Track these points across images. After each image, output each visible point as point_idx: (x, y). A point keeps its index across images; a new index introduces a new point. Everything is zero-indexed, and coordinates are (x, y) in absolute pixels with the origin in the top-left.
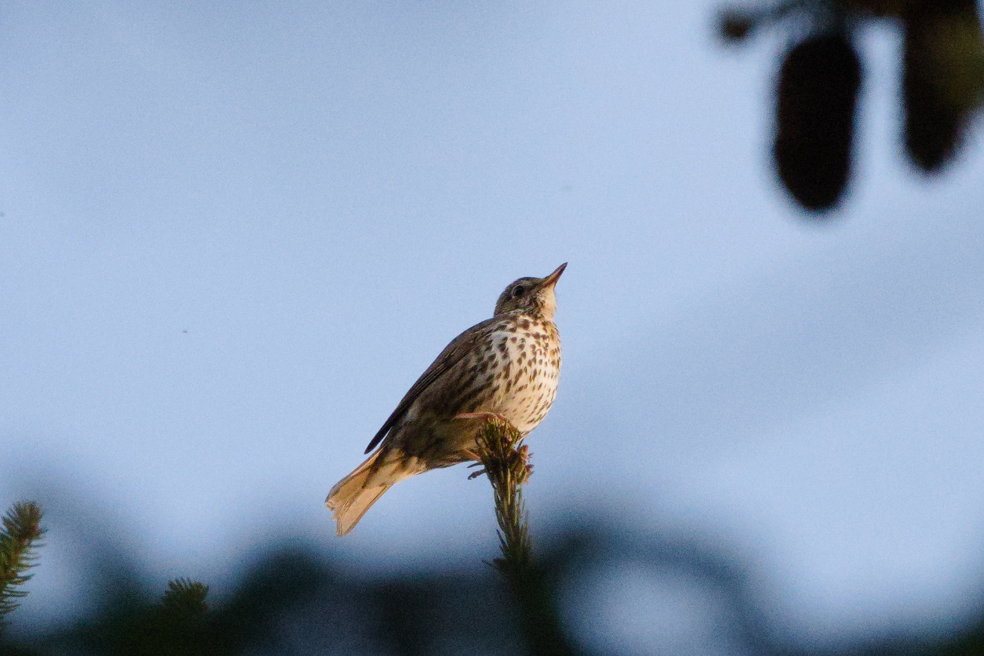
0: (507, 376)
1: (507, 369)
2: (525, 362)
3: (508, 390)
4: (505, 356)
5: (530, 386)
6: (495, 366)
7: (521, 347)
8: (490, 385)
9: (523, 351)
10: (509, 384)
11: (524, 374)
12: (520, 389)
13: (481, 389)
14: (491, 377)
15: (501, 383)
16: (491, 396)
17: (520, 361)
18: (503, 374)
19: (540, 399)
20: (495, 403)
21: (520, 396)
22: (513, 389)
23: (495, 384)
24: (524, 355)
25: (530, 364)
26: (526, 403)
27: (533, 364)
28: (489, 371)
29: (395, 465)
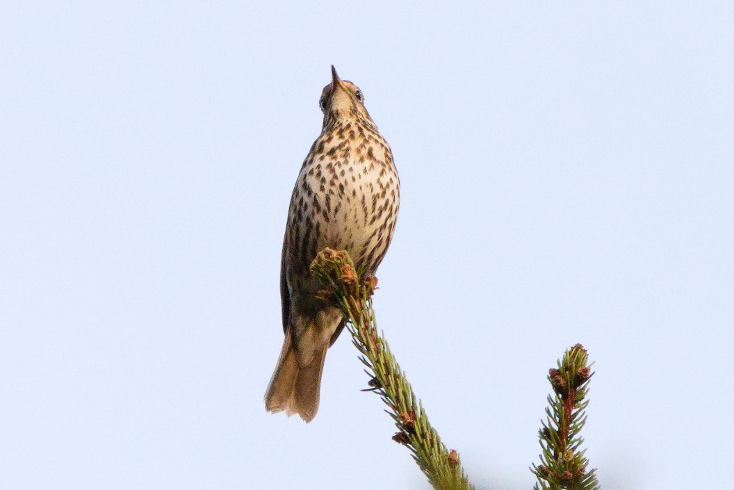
0: (319, 209)
1: (316, 203)
2: (327, 186)
3: (327, 219)
4: (310, 193)
5: (344, 202)
6: (306, 206)
7: (319, 174)
8: (311, 226)
9: (322, 177)
10: (325, 214)
11: (332, 197)
12: (336, 211)
13: (308, 234)
14: (308, 219)
15: (318, 218)
16: (318, 234)
17: (322, 189)
18: (315, 209)
19: (363, 202)
20: (325, 236)
21: (340, 216)
22: (331, 215)
23: (314, 222)
24: (323, 180)
25: (332, 184)
26: (351, 216)
27: (335, 181)
28: (305, 216)
29: (310, 332)
